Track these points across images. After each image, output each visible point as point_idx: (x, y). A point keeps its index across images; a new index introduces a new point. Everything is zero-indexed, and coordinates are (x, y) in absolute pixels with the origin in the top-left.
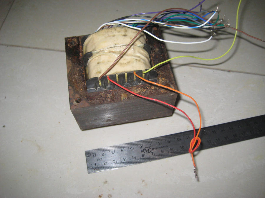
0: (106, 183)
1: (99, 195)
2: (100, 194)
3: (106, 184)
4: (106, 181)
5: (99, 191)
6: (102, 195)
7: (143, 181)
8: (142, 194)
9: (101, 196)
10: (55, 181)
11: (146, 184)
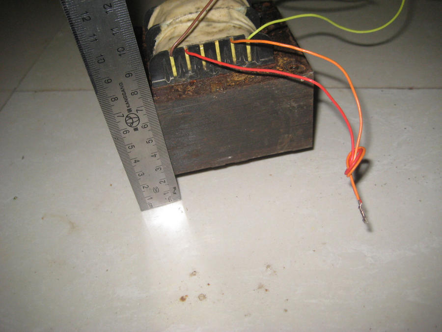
0: (195, 275)
1: (180, 297)
2: (183, 294)
3: (195, 277)
4: (195, 272)
5: (180, 289)
6: (186, 296)
7: (268, 266)
8: (266, 290)
9: (184, 298)
10: (96, 277)
11: (275, 272)
